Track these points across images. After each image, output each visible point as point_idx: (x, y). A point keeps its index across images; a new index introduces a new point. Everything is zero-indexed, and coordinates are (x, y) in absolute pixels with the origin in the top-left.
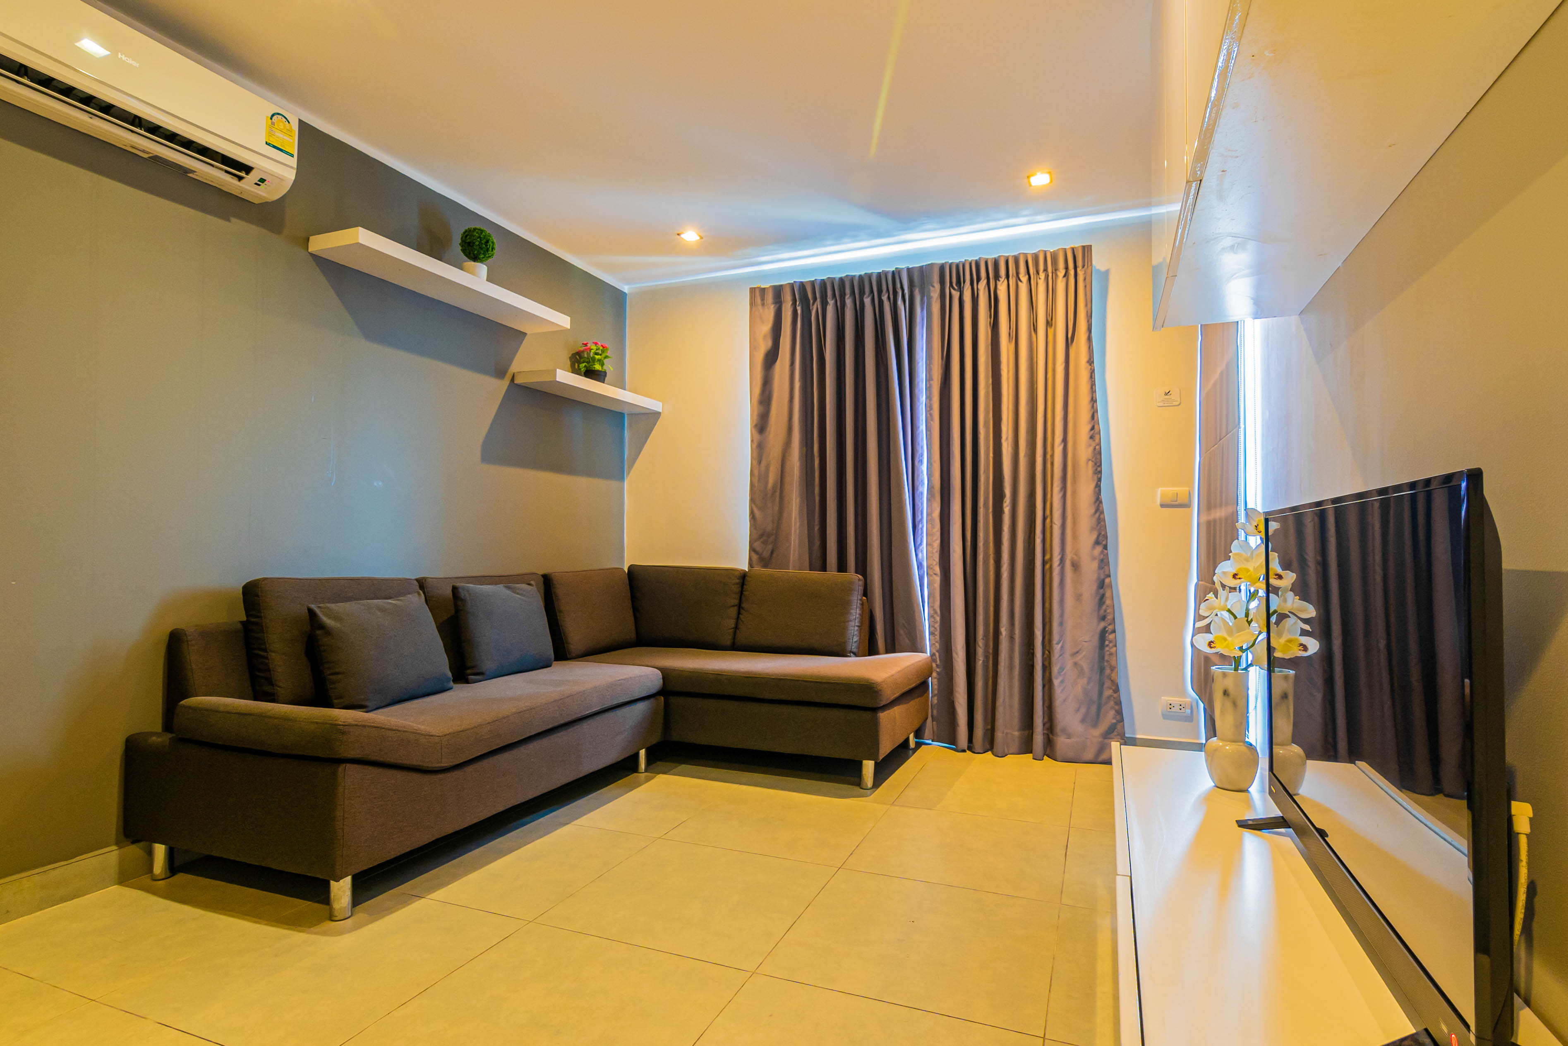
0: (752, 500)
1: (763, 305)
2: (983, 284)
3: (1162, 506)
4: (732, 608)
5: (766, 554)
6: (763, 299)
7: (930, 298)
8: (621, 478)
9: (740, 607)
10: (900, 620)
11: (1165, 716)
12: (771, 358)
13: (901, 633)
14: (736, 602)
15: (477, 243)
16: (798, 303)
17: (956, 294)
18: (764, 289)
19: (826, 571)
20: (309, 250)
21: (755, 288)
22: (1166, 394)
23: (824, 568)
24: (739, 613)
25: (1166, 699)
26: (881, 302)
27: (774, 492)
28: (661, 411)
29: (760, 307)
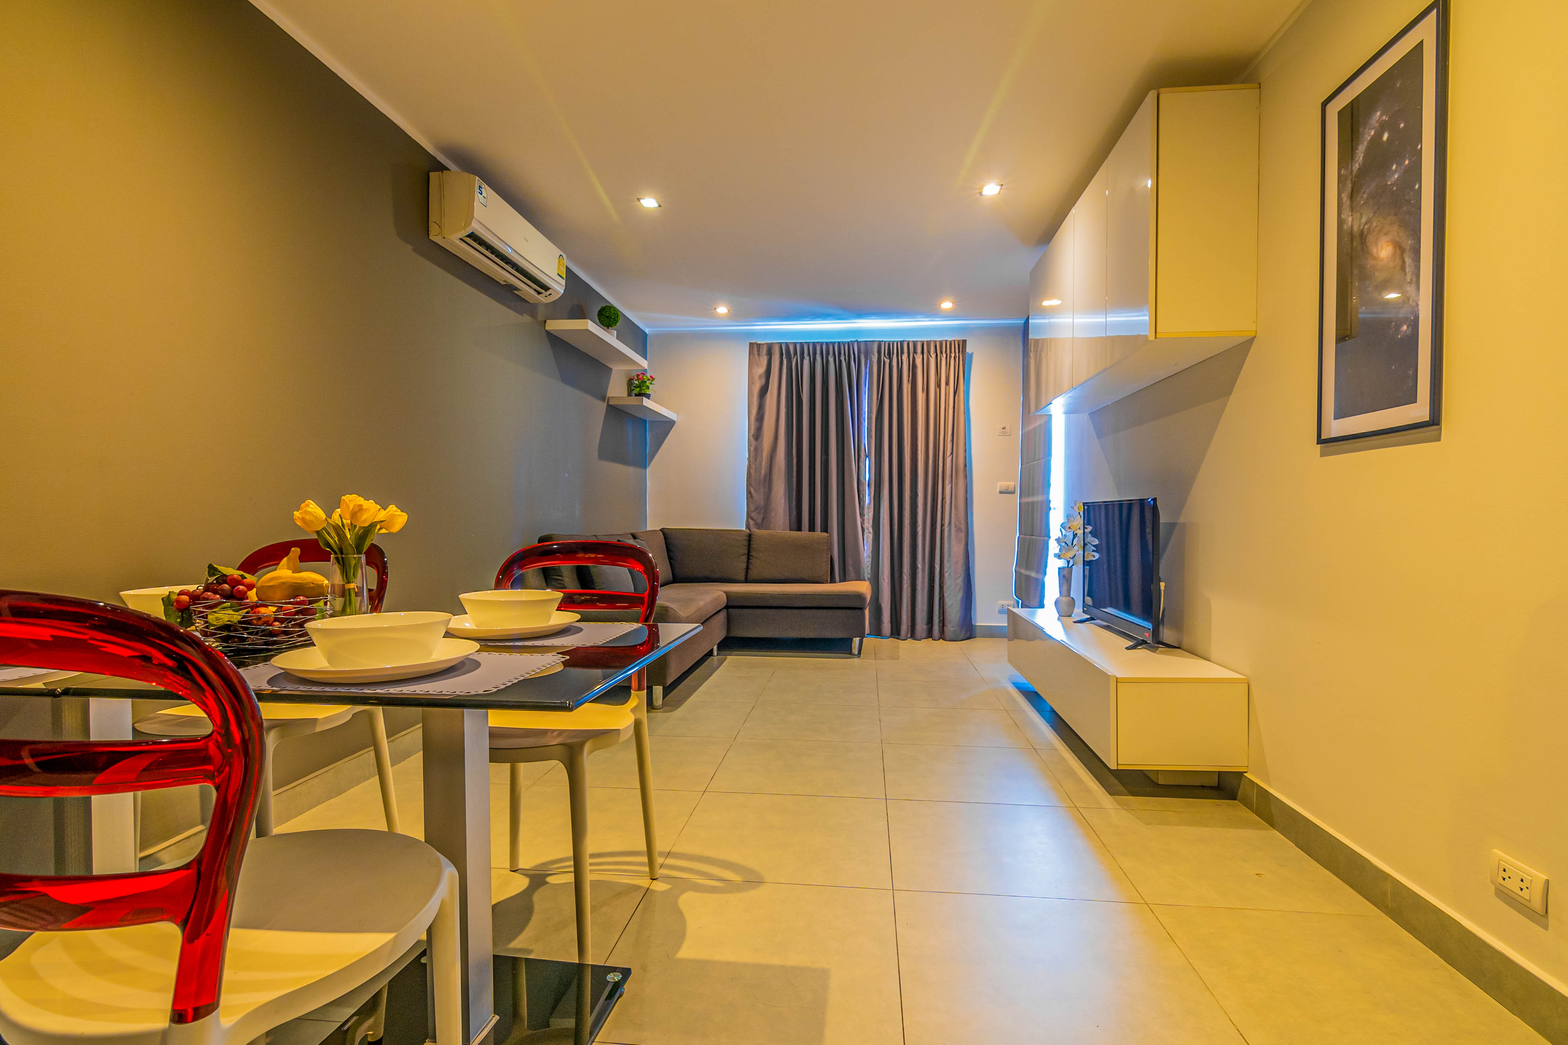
0: (749, 484)
1: (759, 355)
2: (905, 357)
3: (1001, 492)
4: (743, 557)
5: (759, 521)
6: (759, 351)
7: (871, 362)
8: (645, 467)
9: (749, 555)
10: (850, 561)
11: (1000, 612)
12: (764, 391)
13: (850, 569)
14: (746, 552)
15: (613, 317)
16: (784, 357)
17: (887, 361)
18: (760, 344)
19: (801, 531)
20: (546, 329)
21: (753, 343)
22: (1003, 429)
23: (799, 528)
24: (749, 559)
25: (1001, 602)
26: (840, 361)
27: (765, 480)
28: (675, 420)
29: (756, 356)
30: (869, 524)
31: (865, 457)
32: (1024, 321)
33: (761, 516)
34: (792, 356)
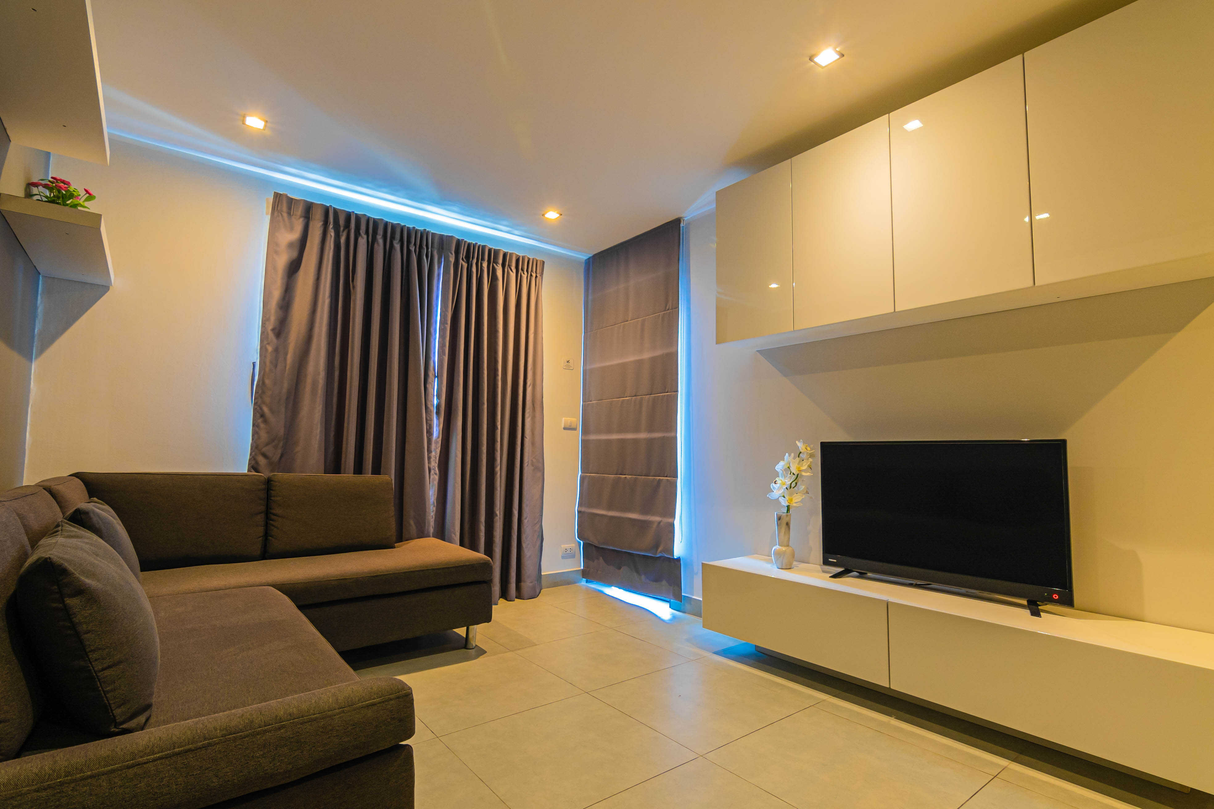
1: (289, 214)
2: (485, 265)
3: (565, 429)
4: (258, 516)
5: (276, 458)
6: (289, 208)
7: (447, 261)
8: (29, 357)
11: (563, 557)
12: (294, 267)
16: (330, 226)
17: (465, 265)
18: (292, 199)
19: (341, 474)
21: (281, 194)
22: (567, 362)
23: (339, 469)
24: (268, 520)
25: (564, 546)
26: (409, 251)
27: (288, 398)
29: (285, 215)
30: (436, 463)
31: (434, 378)
32: (586, 258)
33: (279, 452)
34: (342, 229)
